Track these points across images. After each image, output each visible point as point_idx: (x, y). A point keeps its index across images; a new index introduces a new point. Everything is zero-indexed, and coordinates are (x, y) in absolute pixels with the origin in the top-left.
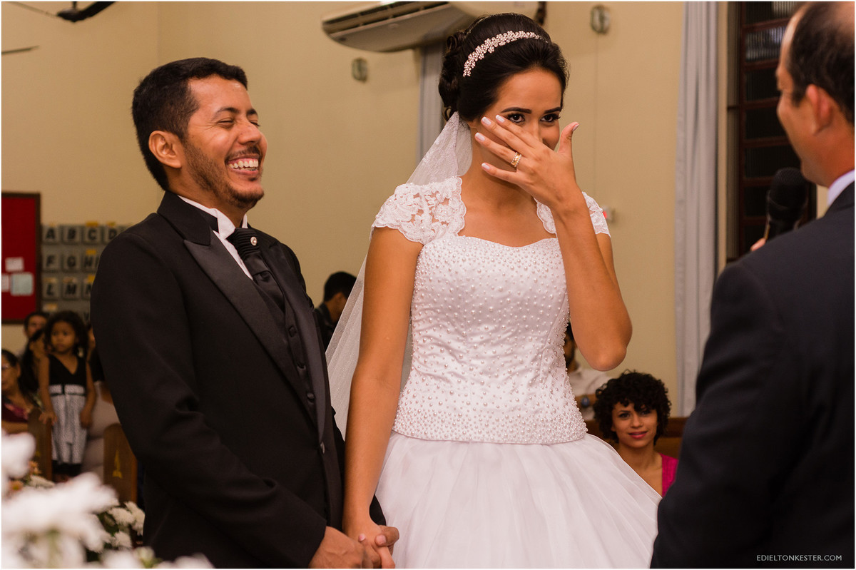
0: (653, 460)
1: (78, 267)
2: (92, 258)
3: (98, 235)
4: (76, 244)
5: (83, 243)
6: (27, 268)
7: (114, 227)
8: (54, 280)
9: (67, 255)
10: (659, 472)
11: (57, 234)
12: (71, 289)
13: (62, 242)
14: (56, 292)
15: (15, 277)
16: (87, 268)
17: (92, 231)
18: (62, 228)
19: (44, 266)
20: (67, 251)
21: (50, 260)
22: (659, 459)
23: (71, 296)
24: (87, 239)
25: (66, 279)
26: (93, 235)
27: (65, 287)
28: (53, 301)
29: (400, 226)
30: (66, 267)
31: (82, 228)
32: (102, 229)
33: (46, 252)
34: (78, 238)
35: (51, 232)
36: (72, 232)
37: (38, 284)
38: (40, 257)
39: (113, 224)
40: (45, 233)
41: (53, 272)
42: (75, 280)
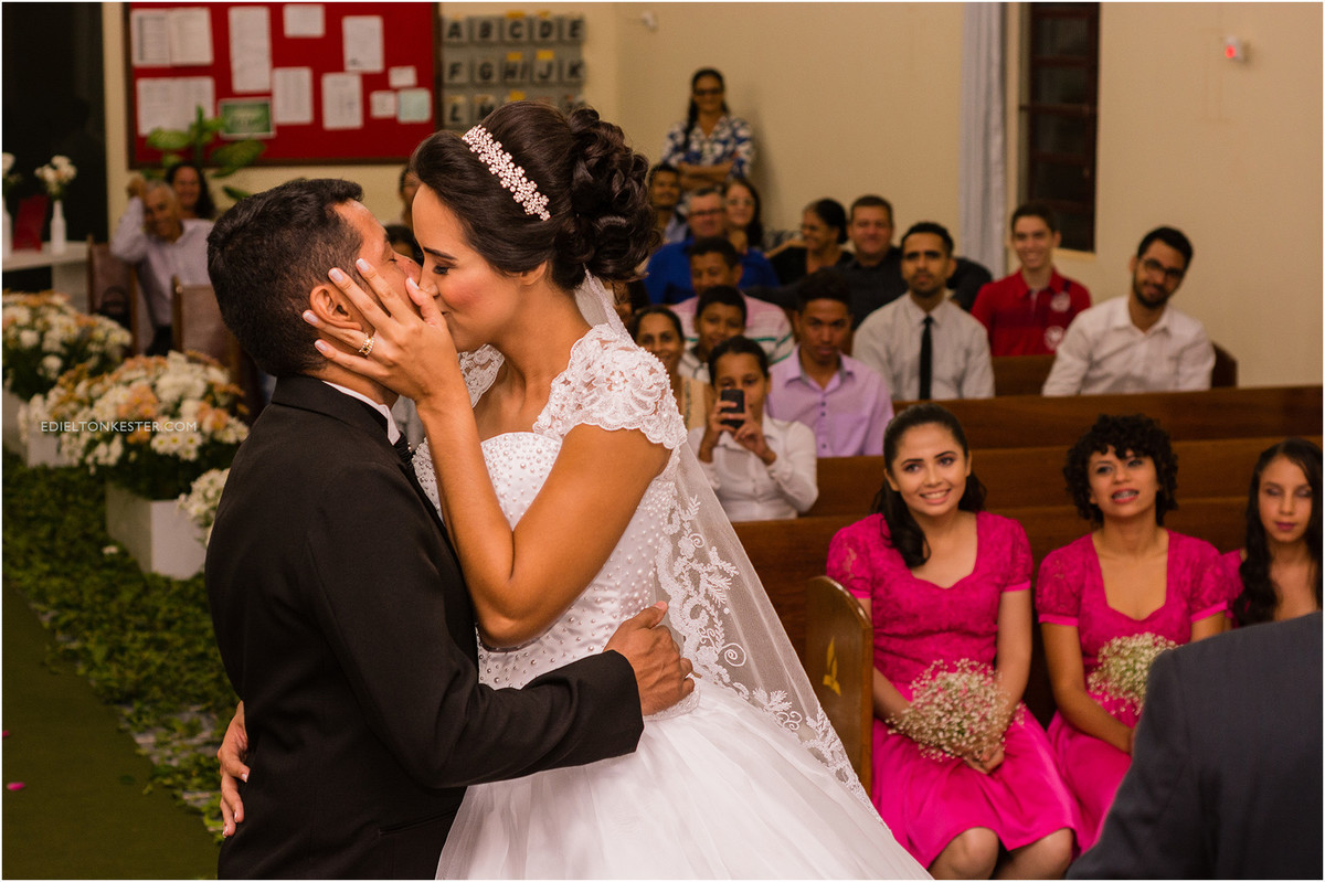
0: (1154, 539)
1: (495, 79)
2: (516, 67)
3: (524, 30)
4: (492, 45)
5: (502, 43)
6: (421, 82)
7: (548, 18)
8: (461, 100)
9: (479, 62)
10: (1163, 560)
11: (464, 31)
13: (472, 42)
15: (404, 95)
16: (509, 80)
17: (516, 25)
18: (471, 21)
19: (446, 79)
20: (479, 56)
21: (454, 70)
22: (1164, 538)
24: (508, 38)
25: (479, 97)
26: (517, 31)
27: (477, 111)
30: (478, 80)
31: (501, 20)
32: (531, 21)
33: (449, 57)
34: (494, 37)
35: (456, 28)
36: (486, 28)
37: (437, 105)
38: (440, 66)
39: (546, 13)
40: (446, 30)
41: (460, 88)
42: (491, 99)
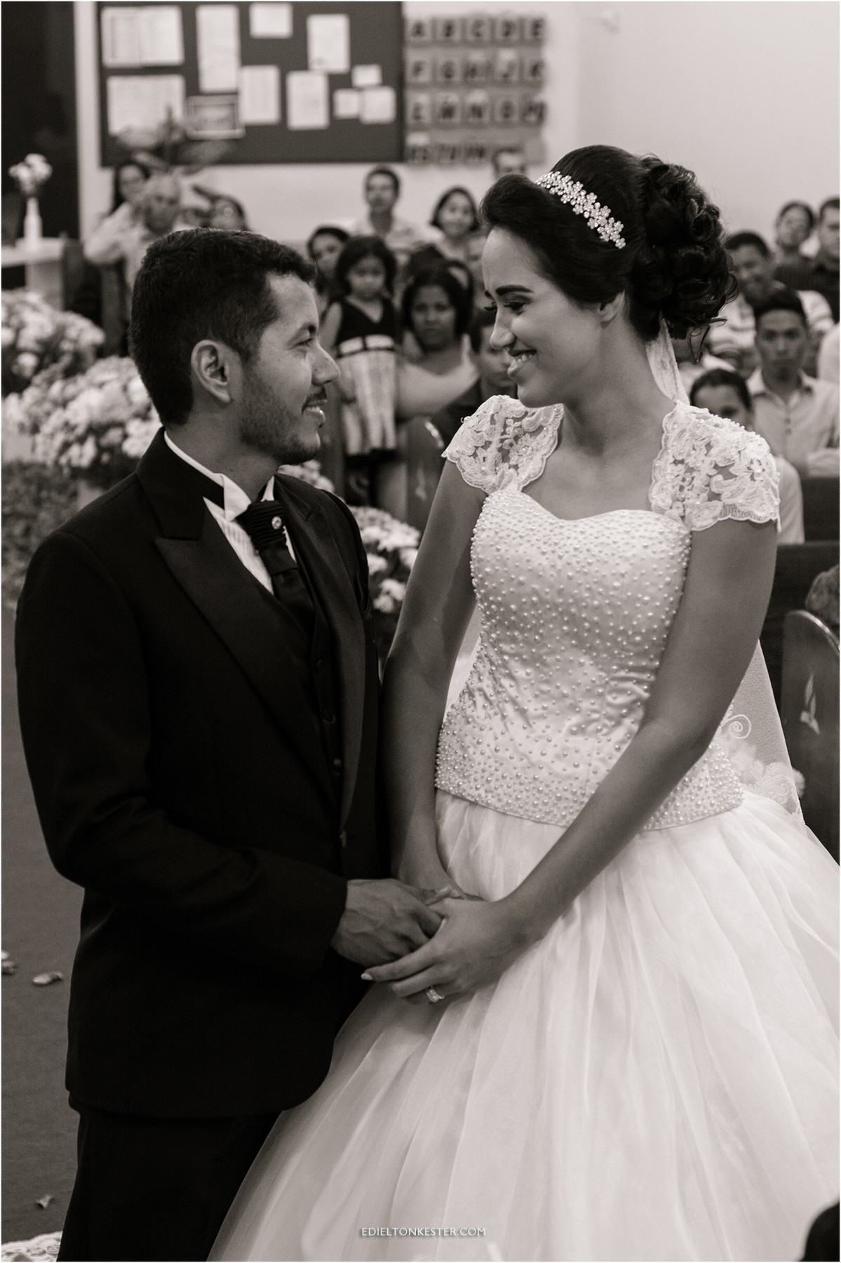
1: (457, 78)
2: (477, 66)
3: (486, 30)
4: (454, 44)
5: (464, 42)
6: (386, 81)
7: (510, 19)
8: (423, 99)
9: (442, 62)
11: (428, 31)
12: (448, 112)
13: (434, 41)
14: (426, 115)
15: (368, 94)
16: (469, 79)
17: (478, 24)
18: (434, 22)
19: (409, 78)
20: (441, 56)
21: (418, 69)
23: (447, 120)
24: (470, 37)
25: (440, 97)
26: (479, 30)
27: (439, 109)
28: (421, 128)
29: (458, 459)
30: (441, 78)
31: (464, 21)
32: (493, 22)
33: (413, 56)
34: (457, 36)
35: (419, 29)
36: (449, 28)
37: (400, 104)
38: (404, 65)
39: (508, 15)
40: (410, 28)
41: (422, 87)
42: (453, 98)
